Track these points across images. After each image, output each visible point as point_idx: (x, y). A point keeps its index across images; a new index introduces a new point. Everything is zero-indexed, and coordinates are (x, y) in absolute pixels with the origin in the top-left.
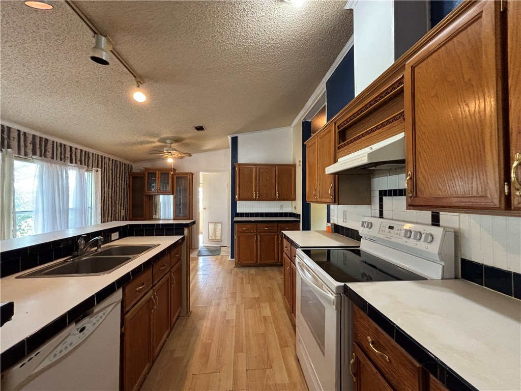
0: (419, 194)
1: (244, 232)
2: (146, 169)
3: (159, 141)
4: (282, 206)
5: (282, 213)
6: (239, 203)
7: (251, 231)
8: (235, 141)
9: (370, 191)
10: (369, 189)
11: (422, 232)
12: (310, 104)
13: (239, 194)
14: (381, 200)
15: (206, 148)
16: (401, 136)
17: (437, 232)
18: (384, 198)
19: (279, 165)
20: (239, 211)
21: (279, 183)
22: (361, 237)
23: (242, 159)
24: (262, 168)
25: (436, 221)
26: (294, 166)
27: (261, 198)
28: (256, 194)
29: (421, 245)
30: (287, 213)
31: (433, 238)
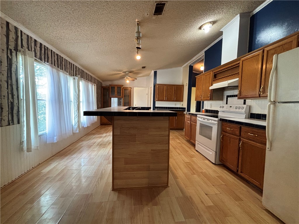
0: (241, 95)
2: (110, 85)
3: (123, 73)
4: (175, 104)
5: (176, 107)
6: (156, 102)
8: (155, 73)
9: (223, 96)
10: (223, 95)
11: (240, 106)
12: (195, 59)
13: (158, 98)
14: (227, 99)
16: (238, 79)
17: (245, 106)
18: (228, 98)
19: (176, 85)
20: (156, 106)
21: (176, 93)
22: (219, 112)
24: (169, 86)
25: (245, 103)
26: (183, 86)
27: (168, 100)
28: (166, 98)
29: (240, 110)
30: (178, 108)
31: (243, 108)
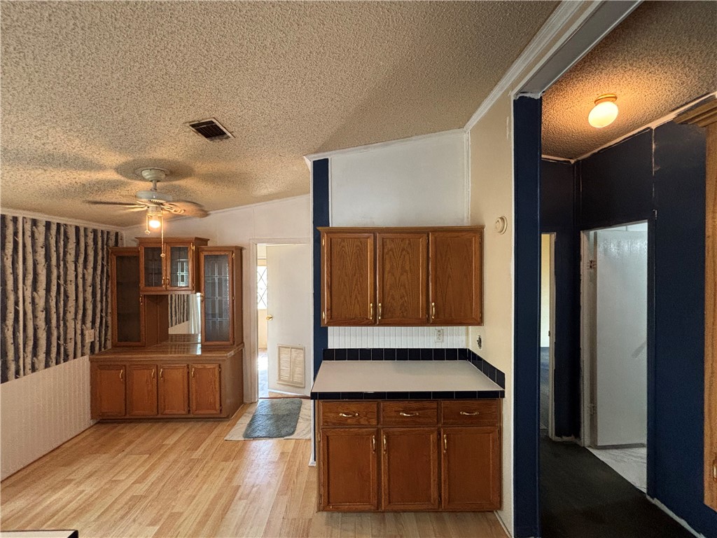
1: (341, 423)
2: (141, 242)
5: (442, 350)
6: (333, 331)
7: (363, 421)
8: (321, 169)
13: (330, 309)
15: (264, 192)
19: (435, 230)
21: (436, 279)
23: (340, 216)
24: (392, 240)
26: (479, 232)
28: (375, 307)
30: (455, 350)
